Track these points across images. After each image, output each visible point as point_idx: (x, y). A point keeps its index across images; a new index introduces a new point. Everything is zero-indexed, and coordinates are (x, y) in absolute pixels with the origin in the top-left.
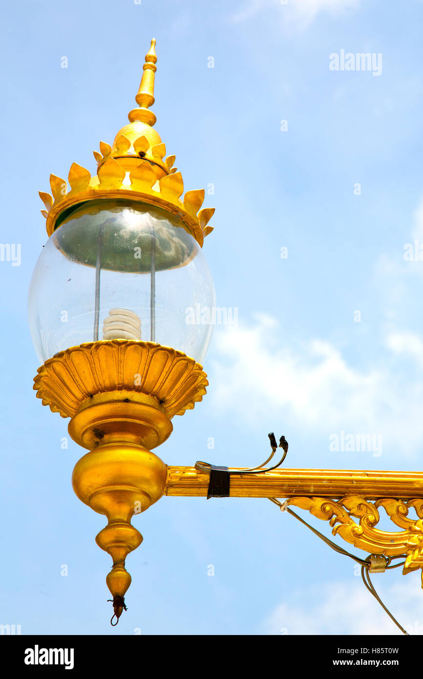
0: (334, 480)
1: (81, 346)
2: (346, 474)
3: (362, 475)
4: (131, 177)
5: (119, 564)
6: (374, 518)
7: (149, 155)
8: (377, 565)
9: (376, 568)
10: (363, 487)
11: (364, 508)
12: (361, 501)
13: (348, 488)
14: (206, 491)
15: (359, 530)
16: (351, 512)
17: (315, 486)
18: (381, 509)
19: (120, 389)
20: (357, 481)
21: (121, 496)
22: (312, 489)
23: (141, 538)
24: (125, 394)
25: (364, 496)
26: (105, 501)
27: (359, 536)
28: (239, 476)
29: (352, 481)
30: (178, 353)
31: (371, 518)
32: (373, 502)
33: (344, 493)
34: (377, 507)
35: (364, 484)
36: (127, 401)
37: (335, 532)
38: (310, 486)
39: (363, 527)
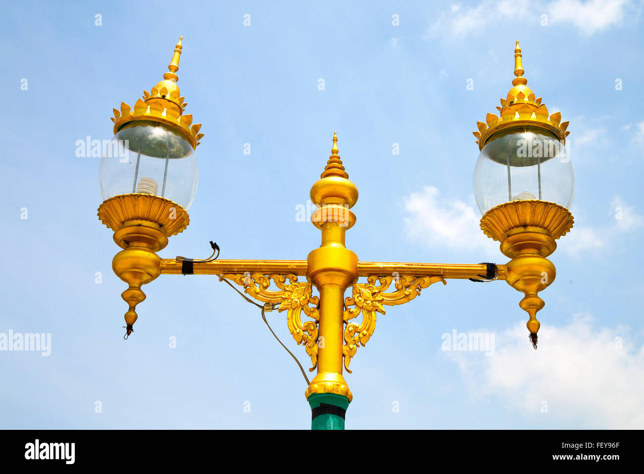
0: (247, 265)
1: (115, 197)
2: (254, 262)
3: (262, 262)
4: (150, 108)
5: (132, 308)
6: (266, 284)
7: (168, 97)
8: (267, 308)
9: (267, 310)
10: (262, 269)
11: (262, 279)
12: (261, 276)
13: (254, 269)
14: (181, 271)
15: (258, 290)
16: (256, 281)
17: (237, 268)
18: (272, 280)
19: (137, 219)
20: (259, 265)
21: (136, 275)
22: (236, 270)
23: (145, 297)
24: (139, 222)
25: (263, 273)
26: (127, 276)
27: (258, 293)
28: (198, 264)
29: (256, 265)
30: (166, 200)
31: (265, 284)
32: (267, 276)
33: (252, 272)
34: (269, 278)
35: (263, 267)
36: (140, 225)
37: (246, 292)
38: (234, 268)
39: (260, 289)
